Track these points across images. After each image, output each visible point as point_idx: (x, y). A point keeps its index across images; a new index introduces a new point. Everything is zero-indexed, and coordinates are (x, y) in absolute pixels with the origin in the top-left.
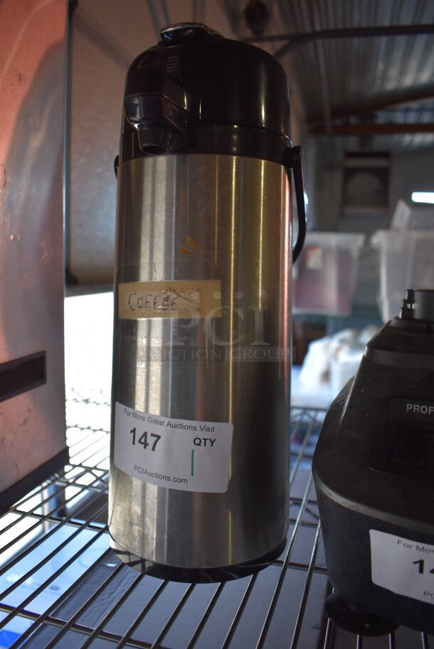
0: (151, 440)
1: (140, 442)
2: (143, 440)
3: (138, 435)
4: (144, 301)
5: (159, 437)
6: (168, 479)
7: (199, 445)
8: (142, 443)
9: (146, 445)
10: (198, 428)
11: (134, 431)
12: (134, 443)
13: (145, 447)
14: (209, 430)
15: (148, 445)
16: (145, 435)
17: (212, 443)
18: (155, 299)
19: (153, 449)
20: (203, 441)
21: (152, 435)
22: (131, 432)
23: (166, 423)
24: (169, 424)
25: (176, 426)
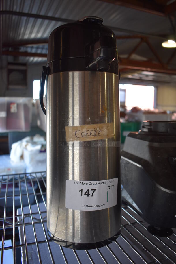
0: (91, 192)
1: (85, 194)
2: (87, 193)
3: (84, 192)
4: (85, 133)
5: (95, 190)
6: (100, 206)
7: (109, 189)
8: (86, 194)
9: (88, 195)
10: (109, 182)
11: (81, 190)
12: (82, 195)
13: (88, 196)
14: (112, 182)
15: (89, 194)
16: (88, 190)
17: (113, 187)
18: (91, 132)
19: (92, 196)
20: (111, 187)
21: (91, 190)
22: (80, 191)
23: (97, 184)
24: (99, 183)
25: (102, 184)
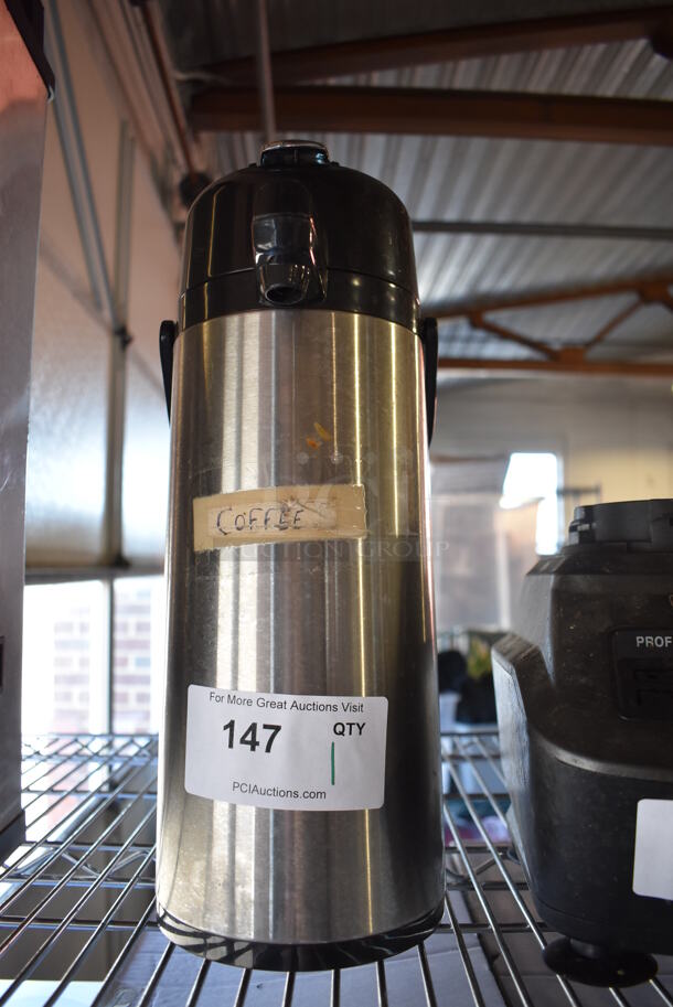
0: (263, 736)
1: (243, 741)
2: (249, 738)
3: (239, 732)
4: (247, 518)
5: (277, 729)
6: (296, 794)
7: (342, 733)
8: (247, 743)
9: (254, 744)
10: (340, 708)
11: (231, 726)
12: (231, 746)
13: (253, 749)
14: (355, 709)
15: (258, 744)
16: (253, 728)
17: (361, 729)
18: (267, 514)
19: (268, 750)
20: (347, 727)
21: (266, 727)
22: (225, 728)
23: (289, 705)
24: (294, 705)
25: (306, 707)
